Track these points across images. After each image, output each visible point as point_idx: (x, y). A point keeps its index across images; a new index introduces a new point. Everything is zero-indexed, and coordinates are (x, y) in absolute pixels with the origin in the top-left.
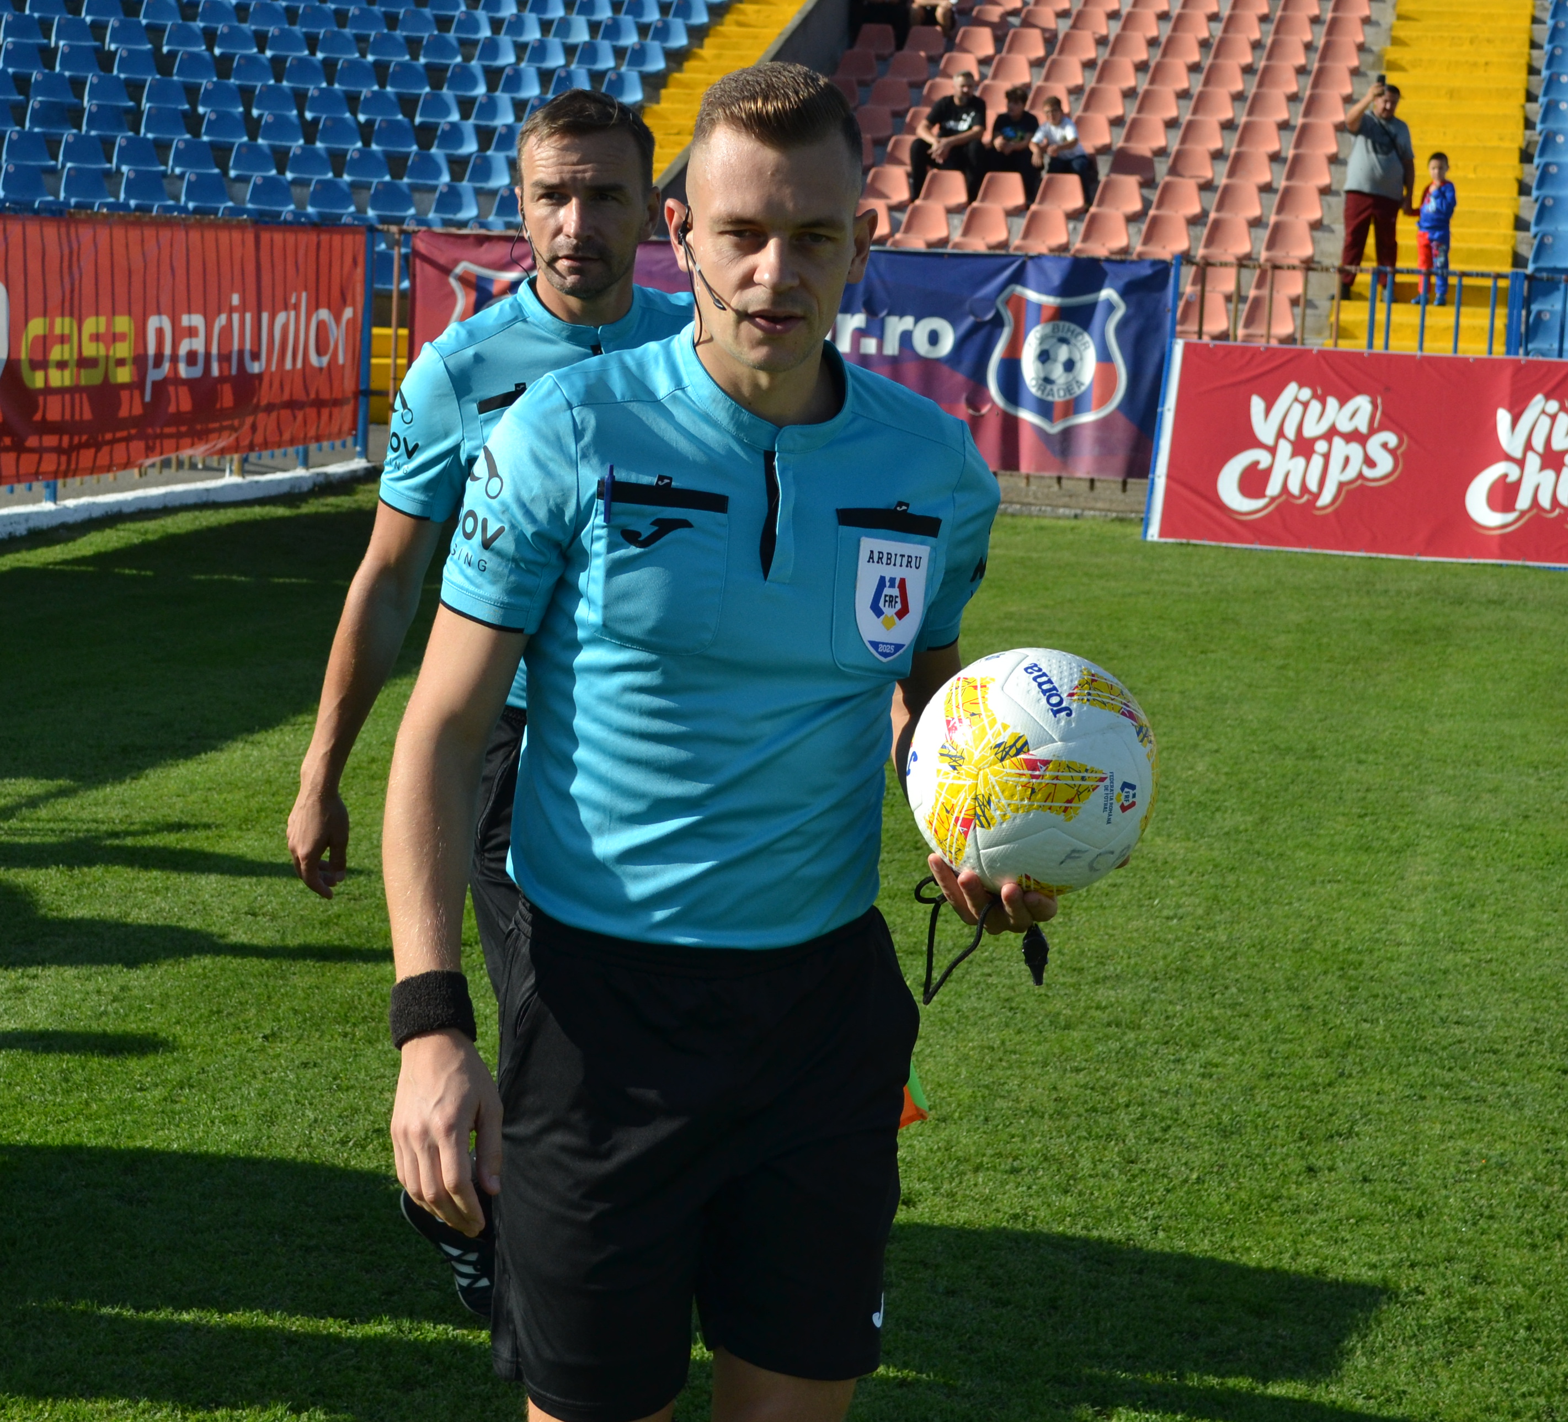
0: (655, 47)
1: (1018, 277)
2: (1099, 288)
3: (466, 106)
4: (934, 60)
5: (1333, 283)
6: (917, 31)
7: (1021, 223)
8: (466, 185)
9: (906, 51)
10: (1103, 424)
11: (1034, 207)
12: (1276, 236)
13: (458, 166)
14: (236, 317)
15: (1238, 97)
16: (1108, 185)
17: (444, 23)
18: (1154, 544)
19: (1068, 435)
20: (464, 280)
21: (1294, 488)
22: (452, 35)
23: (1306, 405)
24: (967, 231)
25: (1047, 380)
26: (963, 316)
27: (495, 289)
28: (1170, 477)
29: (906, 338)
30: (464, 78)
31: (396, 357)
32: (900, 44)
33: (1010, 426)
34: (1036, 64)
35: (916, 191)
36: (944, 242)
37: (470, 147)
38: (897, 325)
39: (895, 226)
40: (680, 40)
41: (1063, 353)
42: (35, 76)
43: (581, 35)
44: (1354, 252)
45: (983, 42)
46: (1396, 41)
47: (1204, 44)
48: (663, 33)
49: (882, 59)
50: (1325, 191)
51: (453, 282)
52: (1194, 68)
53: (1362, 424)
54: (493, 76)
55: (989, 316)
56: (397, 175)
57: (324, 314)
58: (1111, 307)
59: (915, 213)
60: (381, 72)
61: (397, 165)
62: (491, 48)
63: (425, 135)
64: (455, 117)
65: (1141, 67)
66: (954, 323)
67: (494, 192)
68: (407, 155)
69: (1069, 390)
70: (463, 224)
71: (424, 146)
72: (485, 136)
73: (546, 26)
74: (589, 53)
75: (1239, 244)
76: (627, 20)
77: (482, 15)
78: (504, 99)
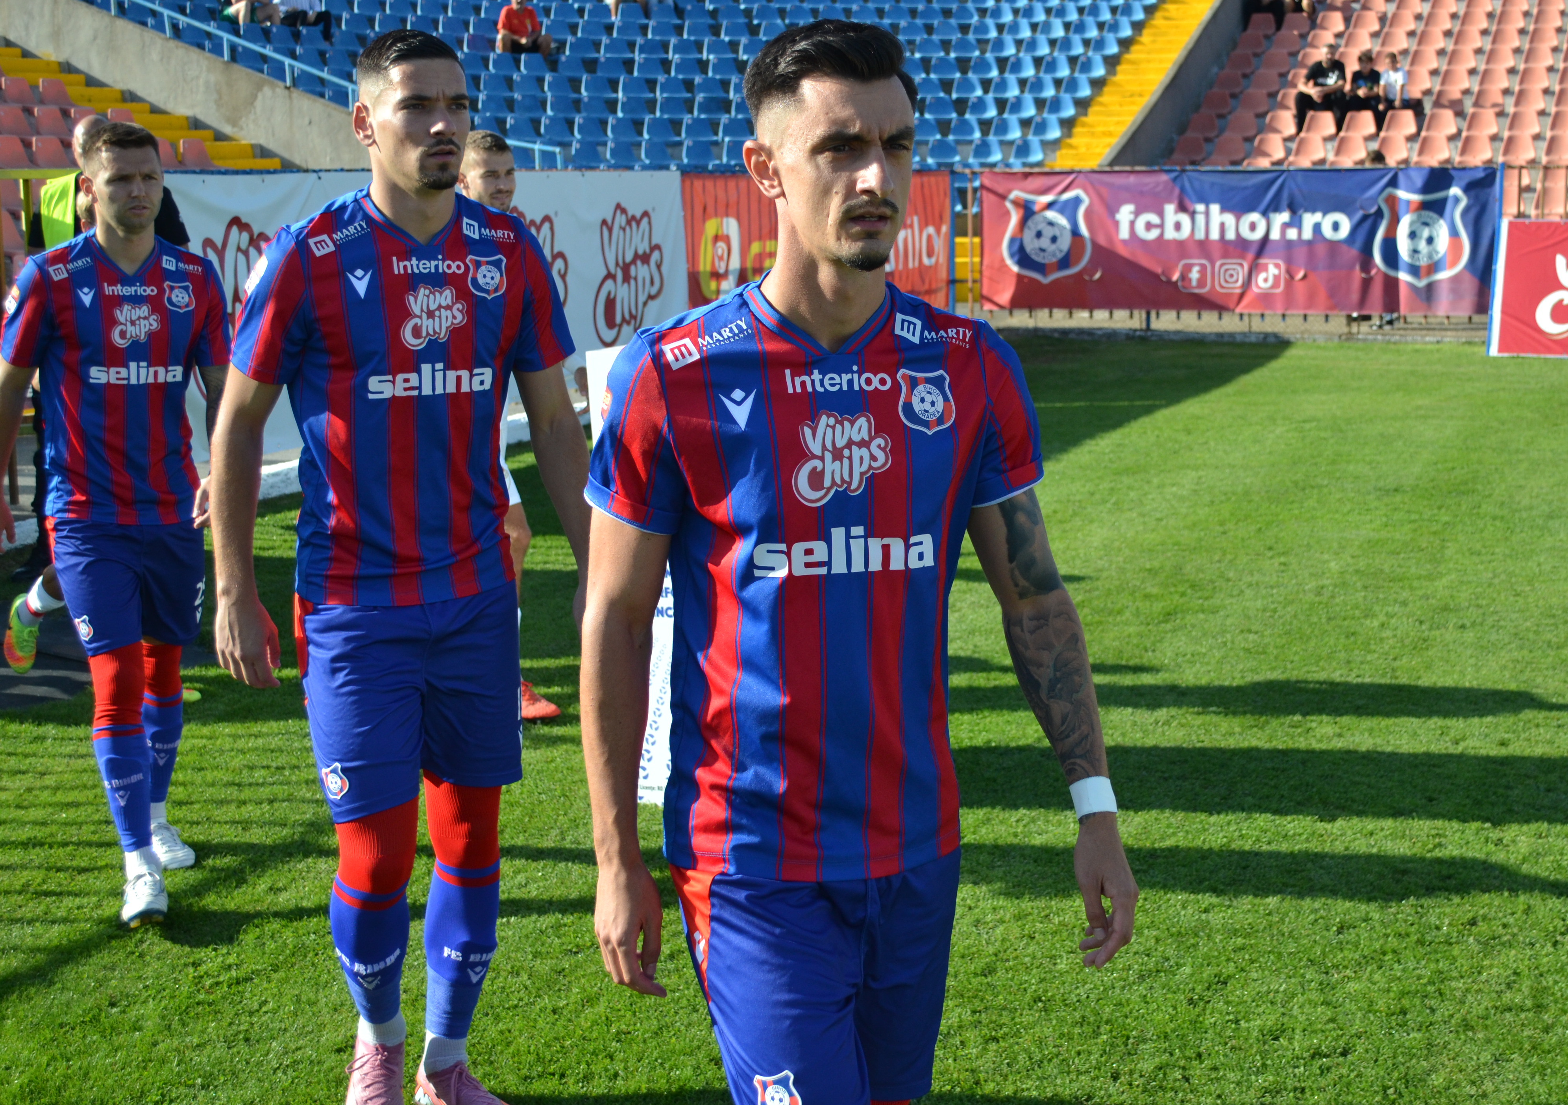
0: (1110, 38)
1: (1393, 183)
2: (1448, 186)
3: (986, 85)
4: (1303, 36)
6: (1290, 17)
8: (992, 138)
9: (1283, 31)
10: (1455, 279)
11: (1382, 134)
12: (1553, 145)
13: (985, 125)
15: (1517, 51)
16: (1433, 116)
17: (964, 29)
18: (1495, 359)
19: (1430, 288)
20: (1016, 203)
22: (971, 37)
24: (1338, 152)
25: (1415, 251)
26: (1356, 210)
27: (1036, 208)
28: (1504, 312)
29: (1317, 227)
30: (983, 66)
31: (972, 256)
32: (1279, 25)
34: (1375, 35)
35: (1300, 126)
36: (1323, 161)
37: (992, 112)
38: (1309, 219)
39: (1288, 152)
40: (1126, 32)
41: (1426, 233)
42: (698, 79)
43: (1059, 32)
45: (1336, 21)
47: (1490, 16)
48: (1114, 27)
49: (1267, 37)
51: (1009, 205)
52: (1484, 32)
54: (1002, 63)
55: (1373, 210)
56: (945, 134)
57: (931, 230)
58: (1457, 200)
59: (1302, 142)
61: (944, 127)
62: (999, 44)
63: (961, 105)
64: (979, 92)
65: (1448, 34)
66: (1349, 215)
67: (1011, 143)
68: (950, 121)
69: (1430, 256)
70: (994, 165)
71: (961, 113)
72: (1001, 104)
73: (1034, 27)
74: (1066, 44)
75: (1527, 152)
76: (1090, 20)
77: (990, 22)
78: (1011, 79)
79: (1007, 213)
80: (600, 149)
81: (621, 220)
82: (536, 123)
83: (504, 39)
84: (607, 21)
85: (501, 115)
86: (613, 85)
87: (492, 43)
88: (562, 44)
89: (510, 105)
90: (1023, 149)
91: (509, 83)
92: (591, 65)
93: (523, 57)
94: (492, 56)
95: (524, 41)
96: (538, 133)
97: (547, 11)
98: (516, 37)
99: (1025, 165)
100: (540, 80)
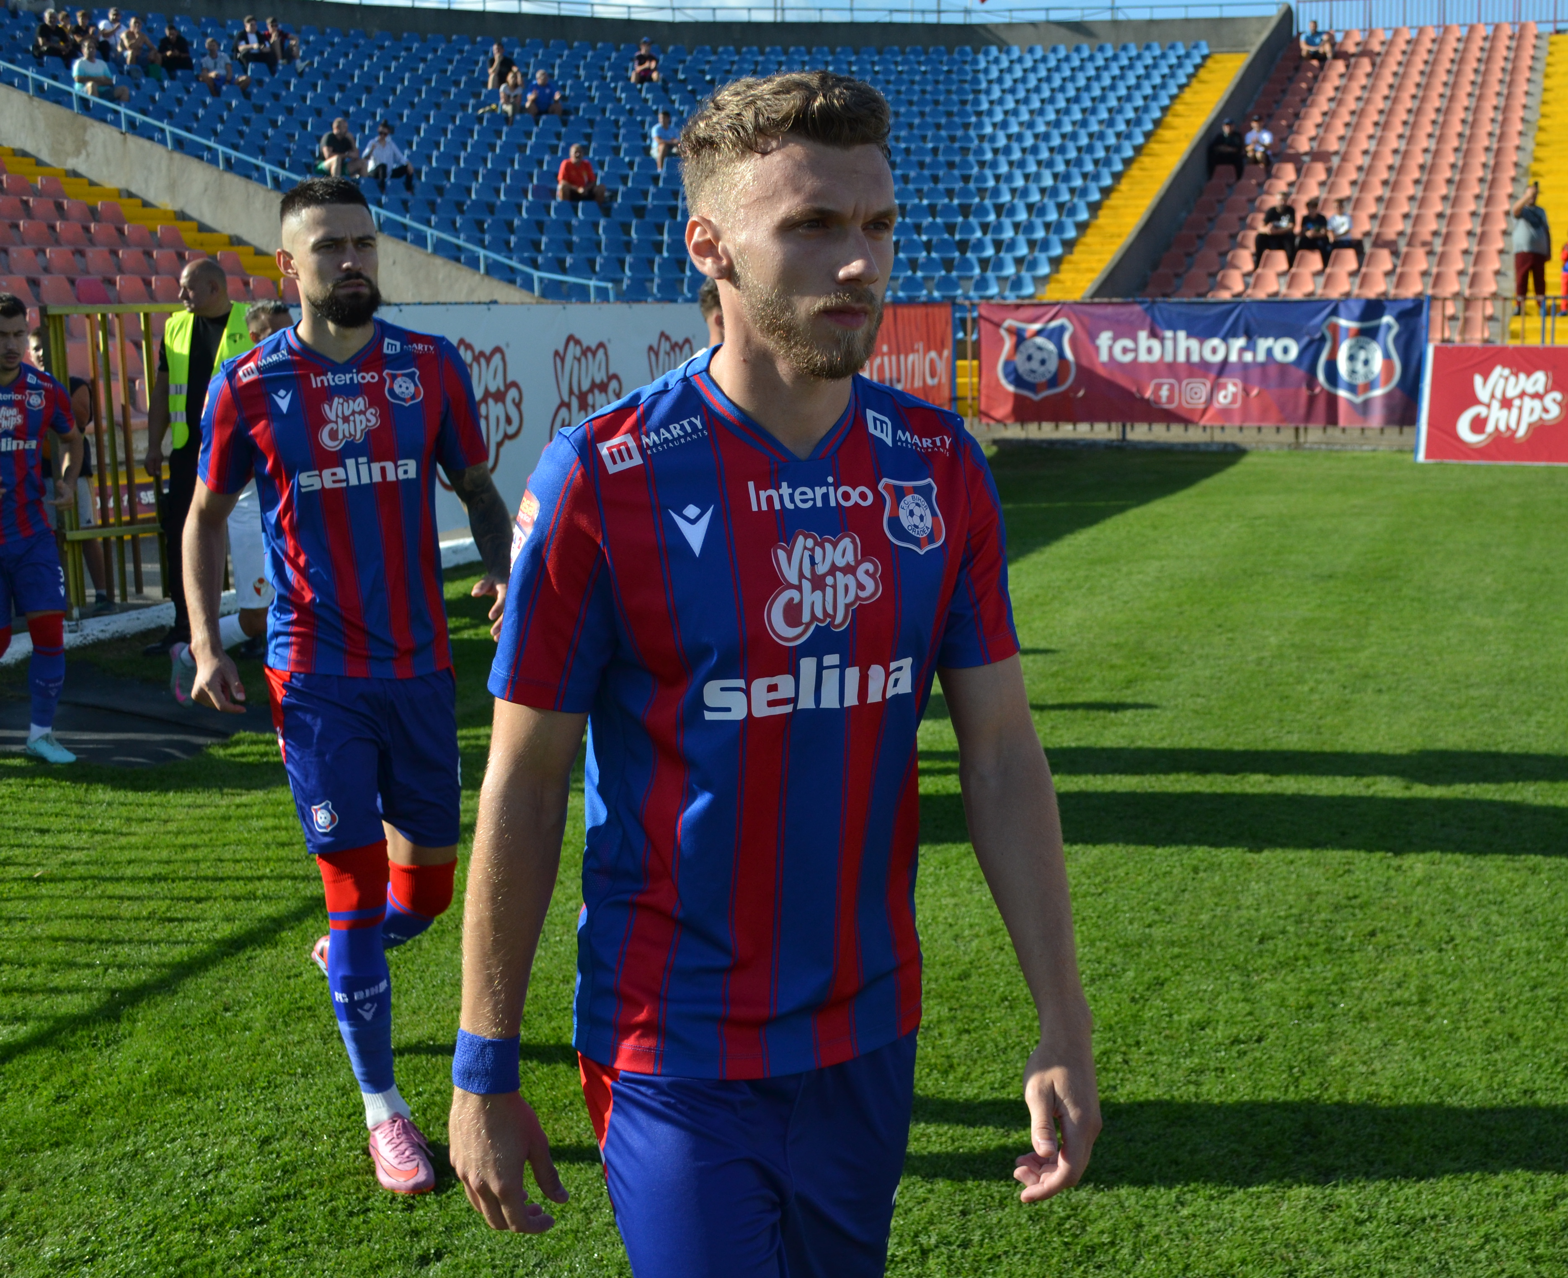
0: (1093, 186)
1: (1335, 312)
2: (1380, 315)
3: (985, 227)
4: (1260, 185)
5: (1512, 306)
6: (1248, 168)
7: (1321, 280)
8: (990, 274)
9: (1243, 181)
10: (1387, 396)
11: (1328, 270)
12: (1474, 280)
13: (984, 263)
14: (886, 359)
15: (1445, 198)
17: (966, 179)
18: (1422, 465)
19: (1366, 404)
20: (1010, 331)
21: (1502, 427)
22: (972, 186)
23: (1507, 379)
24: (1290, 285)
25: (1353, 372)
26: (1302, 337)
27: (1027, 334)
28: (1431, 424)
29: (1269, 351)
30: (982, 211)
31: (971, 376)
32: (1239, 174)
33: (1332, 401)
34: (1322, 184)
35: (1257, 264)
36: (1276, 294)
37: (990, 252)
38: (1264, 344)
39: (1247, 286)
40: (1107, 181)
41: (1362, 355)
43: (1048, 181)
44: (1522, 289)
45: (1289, 172)
46: (1536, 160)
47: (1422, 167)
48: (1096, 177)
49: (1229, 186)
50: (1501, 252)
51: (1003, 332)
52: (1417, 182)
53: (1540, 388)
54: (999, 208)
55: (1318, 336)
56: (949, 270)
57: (933, 354)
58: (1389, 327)
59: (1259, 278)
60: (932, 210)
61: (948, 264)
62: (996, 192)
63: (963, 246)
64: (978, 234)
65: (1385, 183)
66: (1297, 340)
67: (1006, 278)
68: (953, 260)
69: (1366, 376)
70: (992, 297)
71: (963, 252)
72: (998, 245)
73: (1027, 177)
74: (1054, 192)
75: (1452, 286)
76: (1075, 171)
77: (988, 173)
78: (1007, 222)
79: (1001, 341)
80: (648, 284)
81: (665, 346)
82: (592, 262)
83: (564, 188)
84: (652, 172)
85: (561, 255)
86: (660, 229)
87: (553, 193)
88: (614, 193)
89: (569, 246)
90: (1017, 284)
91: (568, 227)
92: (640, 212)
93: (580, 204)
94: (553, 204)
95: (581, 190)
96: (593, 271)
97: (601, 165)
98: (574, 187)
99: (1018, 297)
100: (596, 225)
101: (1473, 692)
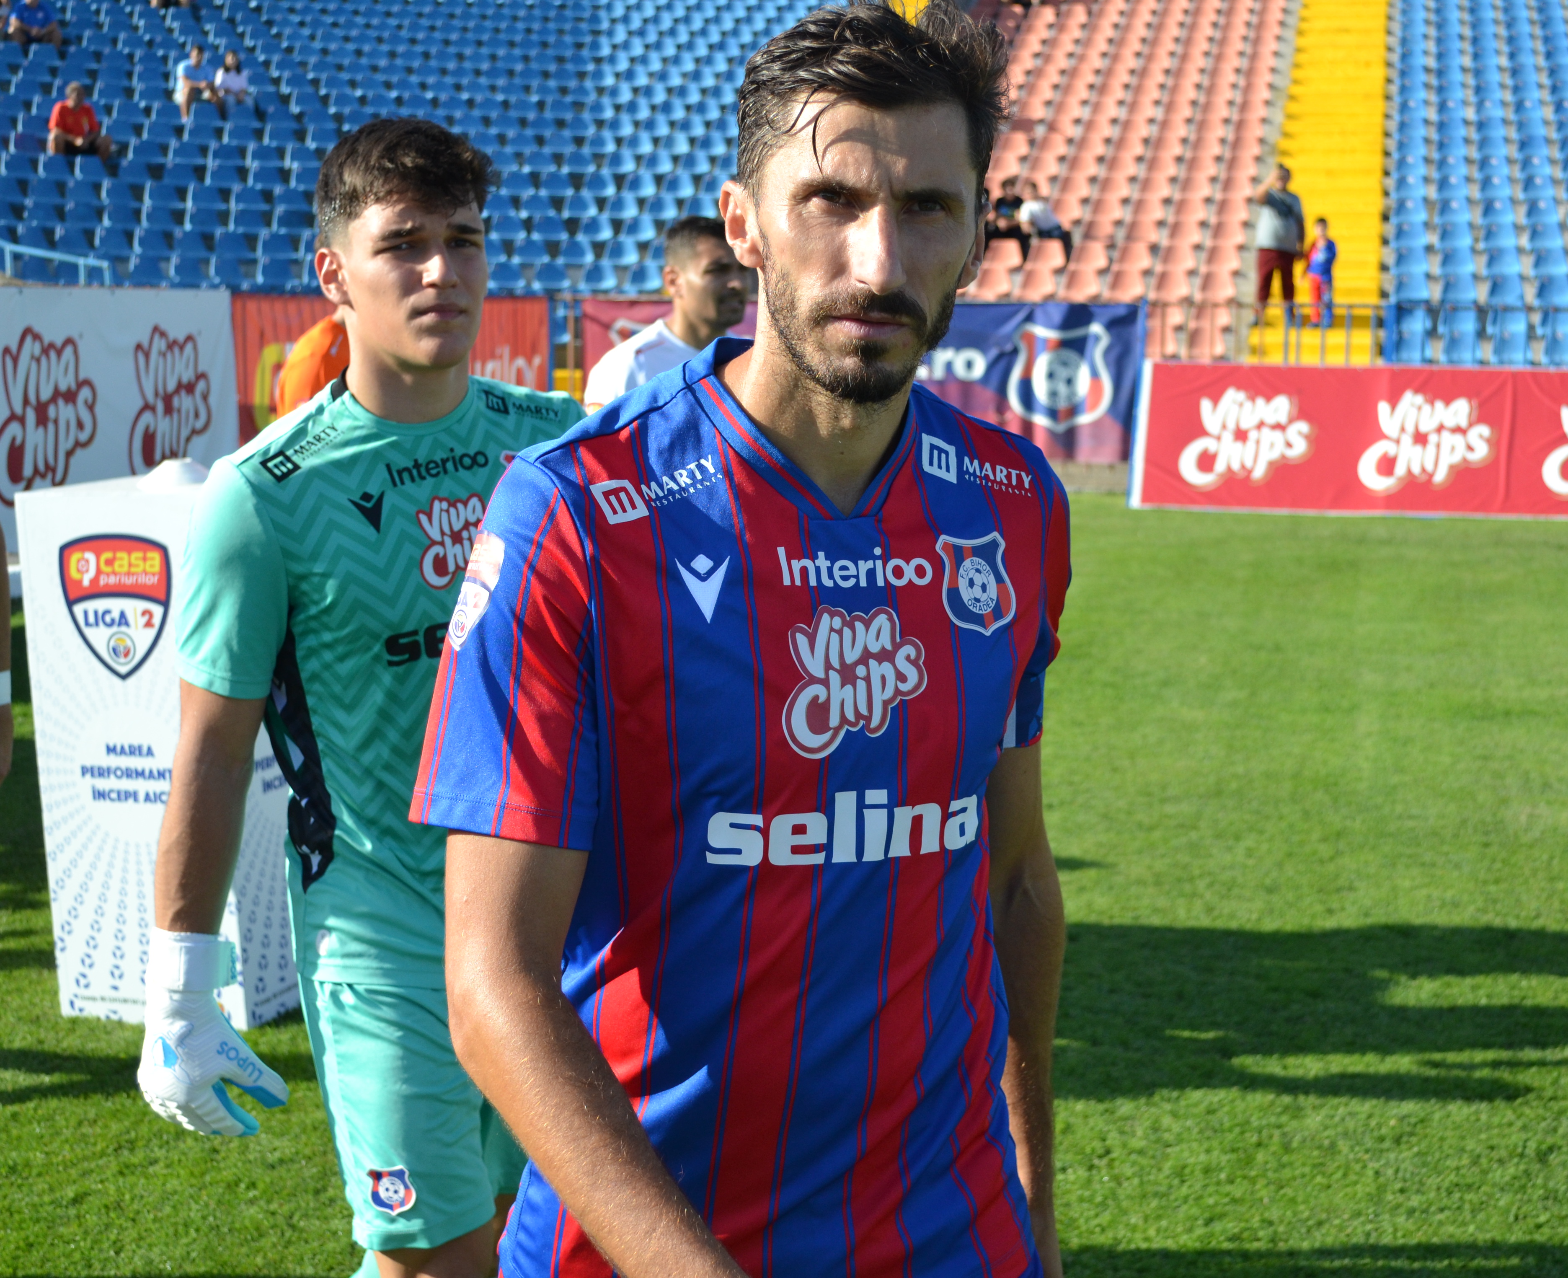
1: (1030, 318)
3: (601, 203)
5: (1250, 314)
7: (1019, 278)
8: (606, 263)
10: (1096, 425)
12: (1208, 282)
13: (599, 248)
15: (1173, 180)
16: (1082, 249)
17: (579, 141)
18: (1136, 511)
19: (1070, 433)
20: (622, 334)
21: (1235, 466)
22: (586, 150)
23: (1241, 405)
25: (1053, 394)
26: (990, 348)
28: (1147, 461)
29: (949, 366)
30: (597, 182)
33: (1027, 427)
34: (1023, 159)
37: (606, 234)
38: (941, 357)
41: (1065, 373)
42: (278, 190)
43: (682, 147)
44: (1264, 292)
46: (1286, 135)
47: (1146, 141)
50: (1241, 248)
51: (613, 336)
52: (1139, 159)
53: (1283, 417)
54: (619, 180)
55: (1008, 347)
56: (553, 256)
58: (1098, 338)
60: (535, 179)
61: (553, 248)
62: (616, 159)
63: (572, 225)
64: (592, 211)
65: (1101, 159)
66: (984, 353)
67: (625, 268)
68: (559, 242)
69: (1069, 398)
70: (606, 292)
71: (572, 233)
72: (617, 225)
73: (656, 141)
74: (689, 161)
75: (1181, 288)
76: (716, 135)
77: (607, 134)
78: (629, 197)
80: (163, 265)
81: (159, 344)
82: (89, 235)
83: (56, 139)
84: (175, 122)
85: (49, 224)
86: (182, 194)
87: (42, 145)
88: (123, 148)
89: (60, 214)
90: (639, 275)
91: (61, 188)
92: (156, 172)
93: (78, 160)
94: (42, 159)
95: (79, 142)
96: (91, 245)
97: (108, 110)
98: (70, 137)
99: (641, 292)
100: (97, 187)
101: (1170, 809)
